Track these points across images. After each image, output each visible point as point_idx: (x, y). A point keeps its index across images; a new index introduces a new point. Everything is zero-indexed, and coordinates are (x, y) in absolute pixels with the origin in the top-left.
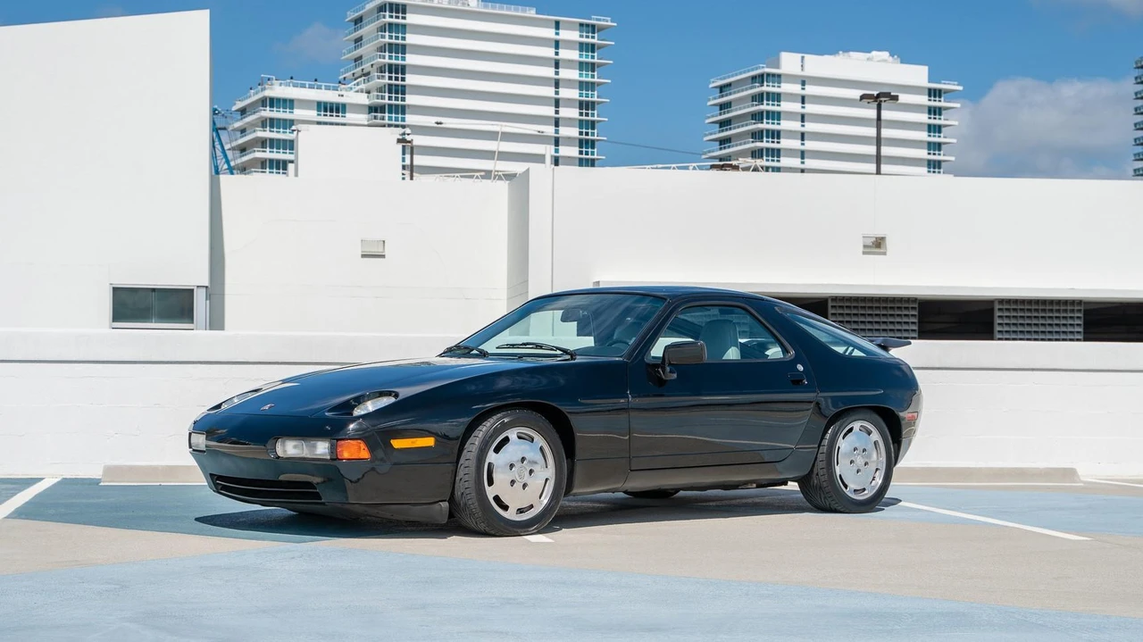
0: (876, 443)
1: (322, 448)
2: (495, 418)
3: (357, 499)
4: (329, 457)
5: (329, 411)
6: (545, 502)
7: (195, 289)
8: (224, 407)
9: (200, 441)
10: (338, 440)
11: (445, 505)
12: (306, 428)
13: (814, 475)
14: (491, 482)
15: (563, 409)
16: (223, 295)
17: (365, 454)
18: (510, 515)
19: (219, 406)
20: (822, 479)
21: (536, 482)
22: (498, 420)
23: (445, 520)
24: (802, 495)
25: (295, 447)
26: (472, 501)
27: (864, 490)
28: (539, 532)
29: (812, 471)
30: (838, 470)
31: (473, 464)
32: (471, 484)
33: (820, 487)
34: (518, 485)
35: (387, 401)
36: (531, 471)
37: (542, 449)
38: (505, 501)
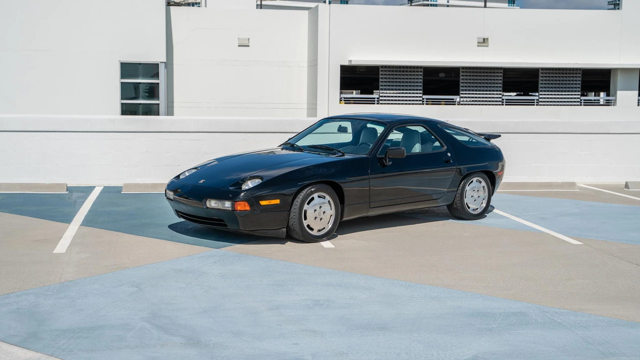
0: (483, 187)
1: (228, 205)
2: (307, 189)
3: (244, 228)
4: (231, 209)
5: (231, 186)
6: (330, 226)
7: (160, 63)
8: (181, 177)
9: (171, 194)
10: (235, 202)
11: (284, 230)
12: (221, 196)
13: (454, 204)
14: (305, 219)
15: (338, 181)
16: (173, 64)
17: (248, 208)
18: (314, 233)
19: (179, 176)
21: (326, 218)
22: (309, 190)
23: (284, 236)
24: (449, 212)
25: (215, 203)
26: (296, 227)
27: (478, 209)
28: (328, 240)
29: (454, 201)
30: (466, 201)
31: (297, 211)
32: (296, 220)
33: (457, 209)
34: (318, 219)
35: (257, 182)
36: (324, 212)
37: (329, 202)
38: (312, 226)
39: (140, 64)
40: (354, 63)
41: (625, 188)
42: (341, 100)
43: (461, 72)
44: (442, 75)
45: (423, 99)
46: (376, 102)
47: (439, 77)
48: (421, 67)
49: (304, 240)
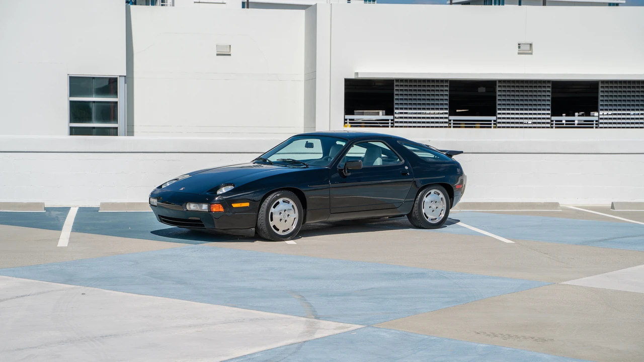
0: (442, 198)
1: (205, 207)
2: (274, 194)
3: (218, 227)
4: (207, 211)
5: (208, 192)
6: (294, 227)
7: (118, 77)
8: (163, 187)
9: (155, 201)
10: (211, 204)
11: (253, 229)
12: (198, 200)
13: (413, 213)
14: (272, 220)
15: (301, 189)
16: (134, 78)
17: (222, 210)
18: (280, 233)
19: (160, 187)
20: (416, 215)
21: (290, 220)
22: (275, 195)
23: (253, 235)
24: (409, 222)
25: (194, 206)
26: (265, 229)
27: (436, 219)
28: (292, 239)
29: (412, 210)
30: (423, 211)
31: (264, 213)
32: (264, 221)
33: (416, 218)
34: (283, 221)
35: (230, 188)
36: (288, 215)
37: (293, 206)
38: (278, 227)
39: (94, 78)
40: (360, 76)
41: (611, 208)
42: (345, 123)
43: (497, 87)
44: (482, 90)
45: (450, 120)
46: (390, 124)
47: (477, 91)
48: (446, 81)
49: (271, 239)
